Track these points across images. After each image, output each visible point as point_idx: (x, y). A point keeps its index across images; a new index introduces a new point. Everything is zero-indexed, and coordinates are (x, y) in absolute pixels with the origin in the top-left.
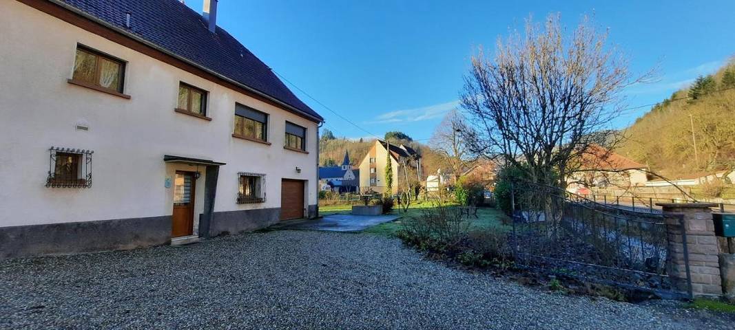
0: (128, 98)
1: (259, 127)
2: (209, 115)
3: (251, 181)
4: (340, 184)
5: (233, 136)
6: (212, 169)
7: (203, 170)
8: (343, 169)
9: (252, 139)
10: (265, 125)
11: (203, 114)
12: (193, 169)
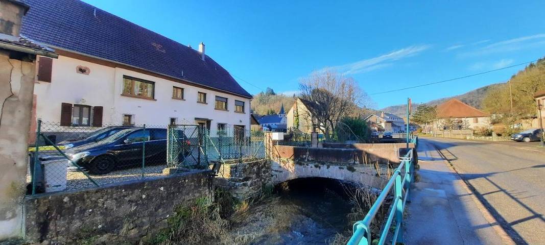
0: (185, 100)
1: (224, 104)
2: (207, 102)
3: (221, 126)
4: (276, 127)
5: (215, 109)
6: (209, 122)
7: (205, 122)
8: (279, 117)
9: (222, 109)
10: (226, 103)
11: (205, 102)
12: (203, 122)
